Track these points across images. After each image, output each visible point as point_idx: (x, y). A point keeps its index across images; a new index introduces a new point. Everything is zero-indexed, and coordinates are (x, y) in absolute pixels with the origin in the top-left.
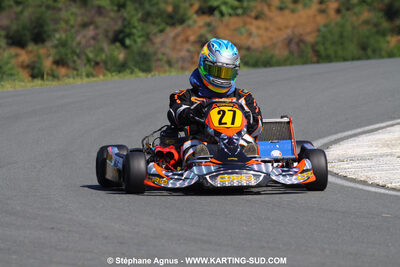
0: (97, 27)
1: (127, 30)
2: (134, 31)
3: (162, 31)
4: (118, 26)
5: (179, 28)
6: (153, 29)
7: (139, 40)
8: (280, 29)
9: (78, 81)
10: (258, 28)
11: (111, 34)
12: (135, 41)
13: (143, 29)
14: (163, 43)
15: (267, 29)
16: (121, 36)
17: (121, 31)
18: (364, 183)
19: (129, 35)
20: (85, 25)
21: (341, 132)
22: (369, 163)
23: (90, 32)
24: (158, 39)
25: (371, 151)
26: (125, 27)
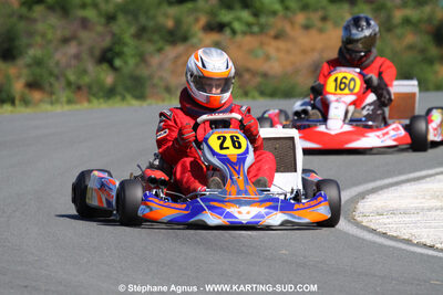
0: (80, 44)
1: (117, 49)
2: (126, 49)
3: (160, 50)
4: (107, 42)
5: (180, 48)
6: (149, 48)
7: (132, 62)
8: (304, 52)
9: (58, 109)
10: (278, 50)
11: (97, 53)
12: (126, 63)
13: (136, 47)
14: (161, 65)
15: (288, 52)
16: (109, 55)
17: (110, 49)
18: (408, 242)
19: (120, 54)
20: (65, 41)
21: (381, 178)
22: (414, 218)
23: (72, 49)
24: (155, 60)
25: (416, 204)
26: (114, 44)
